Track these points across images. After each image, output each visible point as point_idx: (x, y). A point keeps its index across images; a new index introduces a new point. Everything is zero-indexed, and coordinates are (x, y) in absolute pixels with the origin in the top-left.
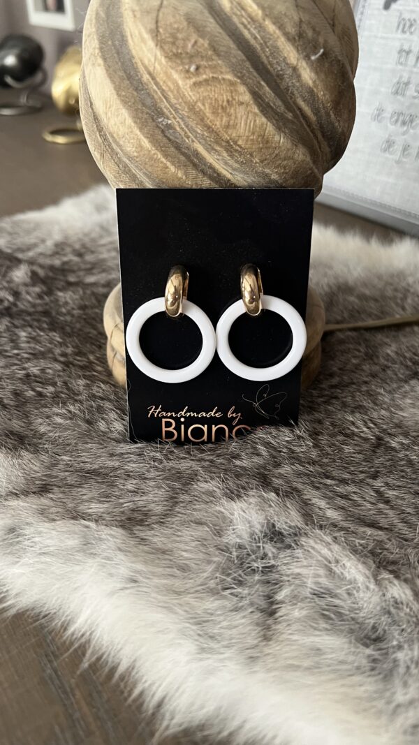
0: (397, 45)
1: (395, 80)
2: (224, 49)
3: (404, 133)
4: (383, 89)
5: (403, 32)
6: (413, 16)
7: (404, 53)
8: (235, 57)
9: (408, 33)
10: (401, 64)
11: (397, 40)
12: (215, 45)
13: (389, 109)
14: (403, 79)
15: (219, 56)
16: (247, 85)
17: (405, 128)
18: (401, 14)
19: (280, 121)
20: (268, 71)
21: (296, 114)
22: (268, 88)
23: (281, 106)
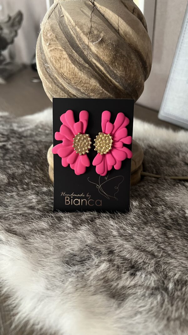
2: (60, 37)
8: (64, 41)
12: (57, 36)
15: (58, 40)
16: (66, 51)
19: (81, 67)
20: (78, 47)
21: (92, 65)
22: (76, 53)
23: (82, 62)
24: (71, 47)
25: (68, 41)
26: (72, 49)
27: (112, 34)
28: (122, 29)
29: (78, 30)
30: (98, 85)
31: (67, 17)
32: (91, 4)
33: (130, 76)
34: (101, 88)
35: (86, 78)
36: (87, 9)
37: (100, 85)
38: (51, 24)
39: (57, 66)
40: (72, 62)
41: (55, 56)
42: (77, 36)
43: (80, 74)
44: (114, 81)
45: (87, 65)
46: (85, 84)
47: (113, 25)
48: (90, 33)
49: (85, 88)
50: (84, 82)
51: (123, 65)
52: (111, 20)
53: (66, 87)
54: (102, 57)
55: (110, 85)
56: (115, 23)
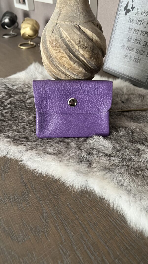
0: (129, 26)
1: (128, 37)
2: (62, 46)
3: (130, 53)
4: (124, 39)
5: (130, 22)
6: (133, 18)
7: (130, 29)
8: (64, 48)
9: (132, 23)
10: (129, 32)
11: (128, 25)
12: (60, 45)
13: (126, 45)
14: (130, 37)
16: (66, 54)
17: (130, 52)
18: (130, 17)
19: (75, 62)
20: (72, 51)
21: (80, 60)
22: (72, 55)
23: (75, 58)
24: (69, 51)
25: (67, 48)
26: (69, 52)
27: (90, 43)
28: (94, 39)
29: (73, 42)
30: (83, 70)
31: (65, 34)
32: (78, 26)
33: (99, 63)
34: (85, 71)
35: (77, 67)
36: (76, 30)
37: (84, 70)
38: (55, 37)
39: (61, 61)
40: (70, 59)
41: (59, 56)
42: (72, 45)
43: (74, 65)
44: (90, 66)
45: (78, 60)
46: (77, 70)
47: (90, 37)
48: (79, 44)
49: (76, 72)
50: (76, 69)
51: (96, 58)
52: (89, 35)
53: (64, 71)
54: (85, 56)
55: (88, 69)
56: (91, 36)
